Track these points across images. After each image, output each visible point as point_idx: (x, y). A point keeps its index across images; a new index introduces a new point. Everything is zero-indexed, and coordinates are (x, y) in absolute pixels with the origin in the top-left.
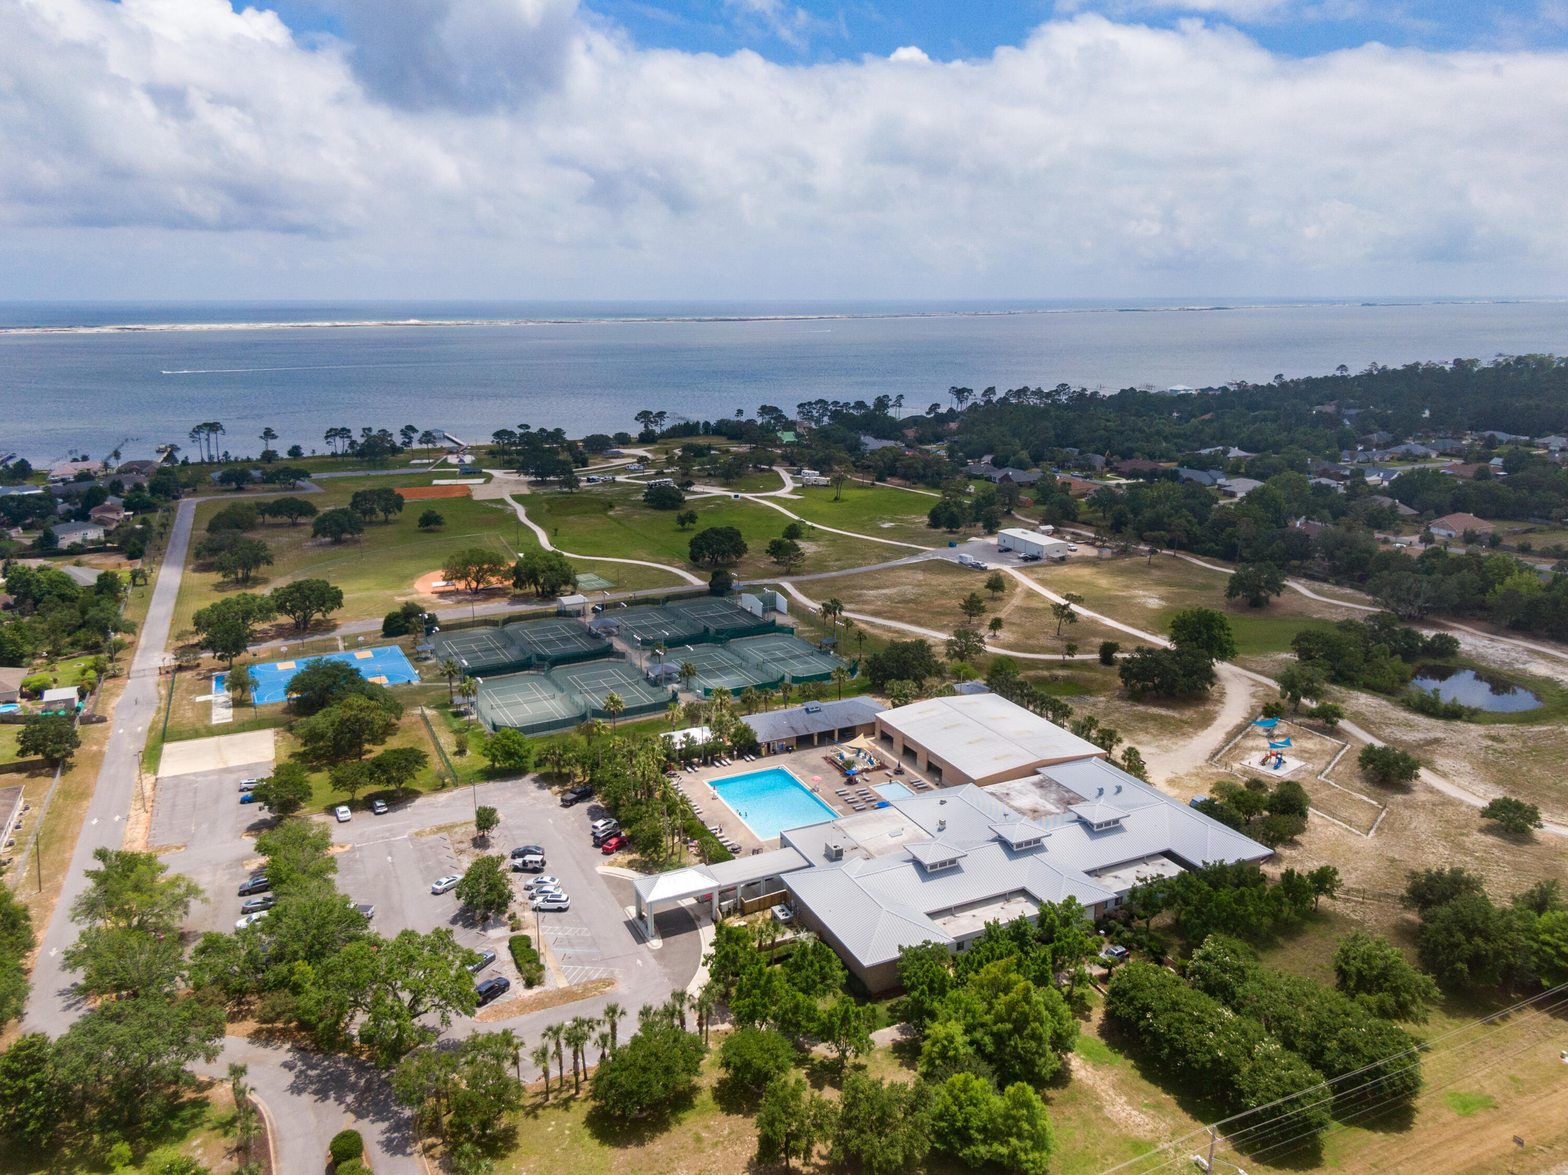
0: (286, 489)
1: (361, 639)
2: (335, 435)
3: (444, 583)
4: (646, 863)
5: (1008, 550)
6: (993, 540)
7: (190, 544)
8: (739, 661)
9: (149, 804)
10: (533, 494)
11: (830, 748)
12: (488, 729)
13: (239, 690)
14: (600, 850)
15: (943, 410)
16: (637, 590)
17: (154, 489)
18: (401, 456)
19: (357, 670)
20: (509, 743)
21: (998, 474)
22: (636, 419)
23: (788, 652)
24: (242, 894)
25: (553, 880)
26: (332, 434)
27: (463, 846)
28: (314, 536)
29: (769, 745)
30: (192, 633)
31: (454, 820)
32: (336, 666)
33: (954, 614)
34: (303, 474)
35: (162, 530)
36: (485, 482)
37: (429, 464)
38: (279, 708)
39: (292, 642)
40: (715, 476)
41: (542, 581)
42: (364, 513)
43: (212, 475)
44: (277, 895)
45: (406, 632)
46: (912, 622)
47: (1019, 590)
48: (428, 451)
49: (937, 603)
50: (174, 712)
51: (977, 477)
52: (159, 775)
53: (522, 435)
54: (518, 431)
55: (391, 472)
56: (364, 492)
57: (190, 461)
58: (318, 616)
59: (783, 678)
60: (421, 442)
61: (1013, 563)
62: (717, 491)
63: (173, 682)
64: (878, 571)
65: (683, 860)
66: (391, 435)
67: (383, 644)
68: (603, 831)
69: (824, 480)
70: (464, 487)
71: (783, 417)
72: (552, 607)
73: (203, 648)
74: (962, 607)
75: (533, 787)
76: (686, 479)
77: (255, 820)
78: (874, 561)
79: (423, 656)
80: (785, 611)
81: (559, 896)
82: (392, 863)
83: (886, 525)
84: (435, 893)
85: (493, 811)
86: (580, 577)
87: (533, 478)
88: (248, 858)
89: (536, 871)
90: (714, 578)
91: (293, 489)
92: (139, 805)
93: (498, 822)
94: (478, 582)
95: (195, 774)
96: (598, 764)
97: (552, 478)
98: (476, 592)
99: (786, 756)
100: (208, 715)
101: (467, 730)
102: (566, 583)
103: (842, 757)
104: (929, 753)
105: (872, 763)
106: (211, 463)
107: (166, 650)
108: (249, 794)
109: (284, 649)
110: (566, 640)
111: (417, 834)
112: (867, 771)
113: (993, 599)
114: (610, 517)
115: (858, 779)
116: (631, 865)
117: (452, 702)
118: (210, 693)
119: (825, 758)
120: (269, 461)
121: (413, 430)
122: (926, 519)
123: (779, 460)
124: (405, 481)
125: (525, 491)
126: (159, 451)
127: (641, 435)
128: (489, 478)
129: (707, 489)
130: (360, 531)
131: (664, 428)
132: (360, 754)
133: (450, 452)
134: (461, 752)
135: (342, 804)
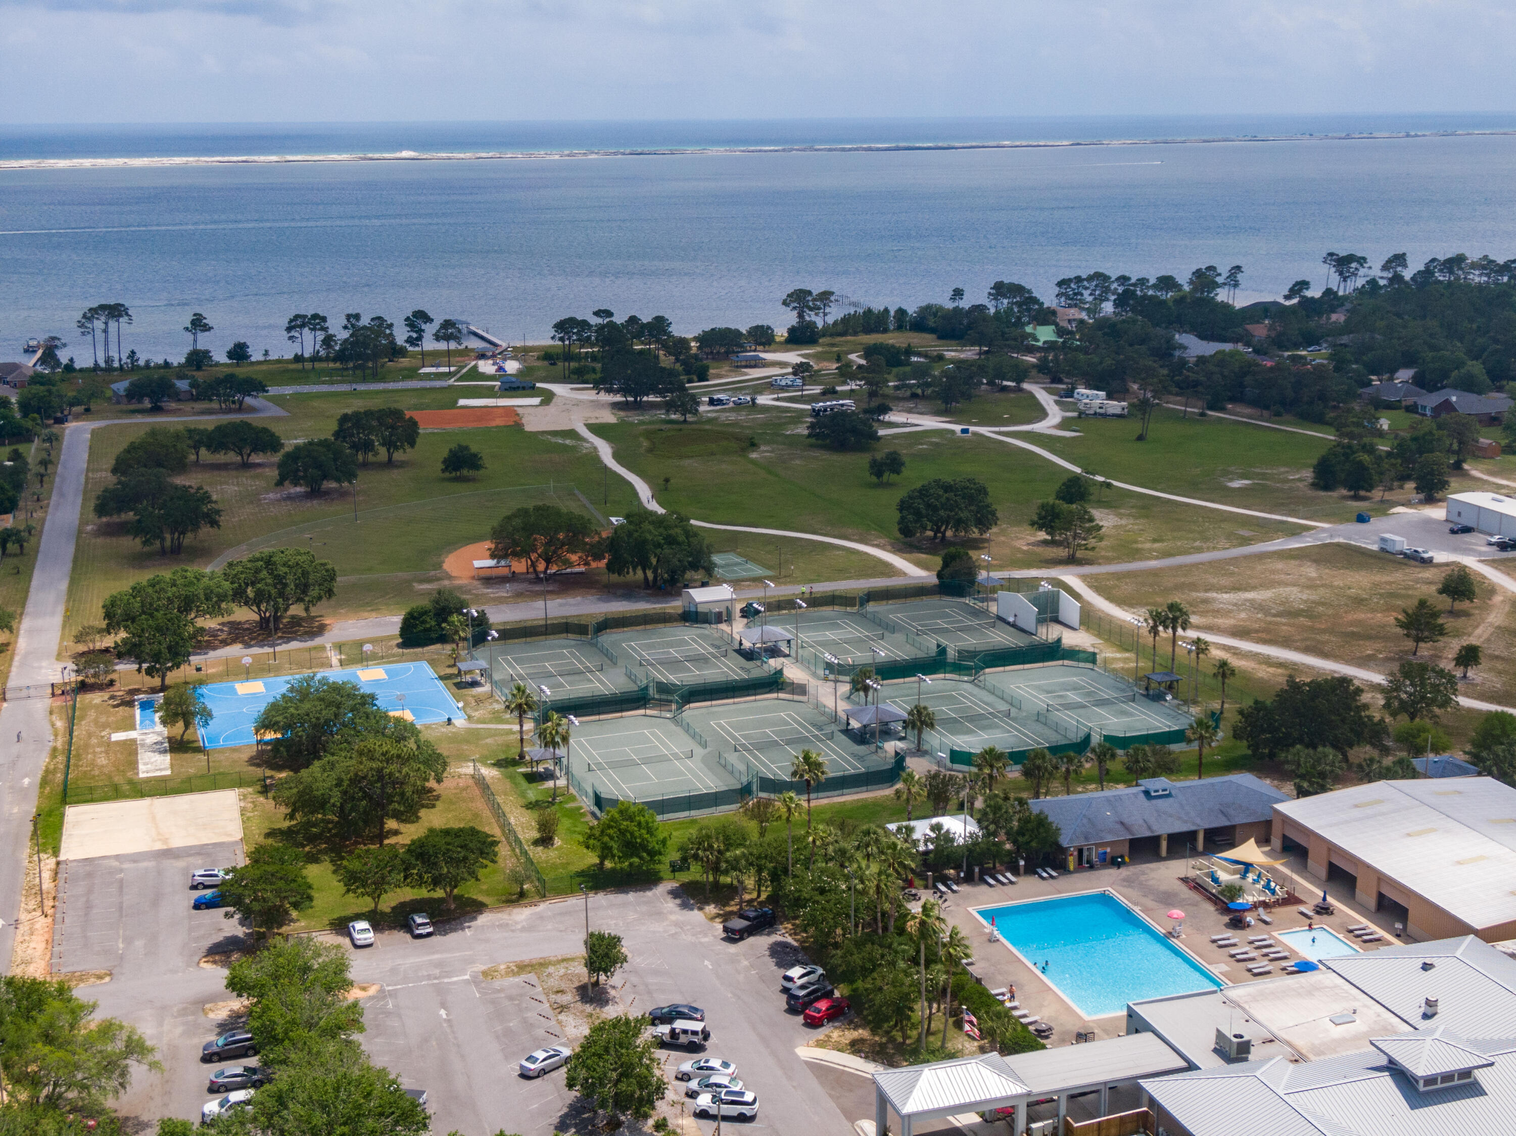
0: (229, 411)
1: (368, 647)
2: (303, 326)
3: (491, 563)
4: (882, 1046)
5: (1467, 530)
6: (1437, 513)
7: (85, 492)
8: (1003, 707)
9: (49, 903)
10: (622, 423)
11: (1192, 862)
12: (587, 804)
13: (180, 725)
14: (800, 1019)
15: (1314, 293)
16: (812, 581)
17: (25, 407)
18: (404, 362)
19: (373, 697)
20: (633, 827)
21: (1431, 400)
22: (785, 303)
23: (1090, 694)
24: (207, 1059)
25: (726, 1065)
26: (297, 323)
27: (567, 998)
28: (280, 483)
29: (1080, 851)
30: (100, 631)
31: (545, 954)
32: (336, 688)
33: (1386, 638)
34: (255, 386)
35: (42, 470)
36: (542, 403)
37: (450, 375)
38: (245, 756)
39: (256, 650)
40: (923, 397)
41: (654, 561)
42: (355, 447)
43: (114, 386)
44: (266, 1064)
45: (443, 639)
46: (1307, 650)
47: (1497, 599)
48: (449, 353)
49: (1351, 617)
50: (78, 756)
51: (1390, 406)
52: (62, 857)
53: (601, 328)
54: (595, 321)
55: (391, 386)
56: (356, 414)
57: (77, 366)
58: (297, 610)
59: (1088, 737)
60: (438, 337)
61: (1480, 554)
62: (930, 423)
63: (74, 708)
64: (1234, 561)
65: (949, 1045)
66: (390, 326)
67: (401, 659)
68: (803, 987)
69: (1115, 406)
70: (510, 411)
71: (1035, 301)
72: (675, 606)
73: (120, 656)
74: (1401, 624)
75: (671, 905)
76: (875, 403)
77: (218, 938)
78: (1223, 543)
79: (468, 678)
80: (1075, 622)
81: (742, 1094)
82: (448, 1021)
83: (1236, 484)
84: (525, 1076)
85: (615, 941)
86: (716, 559)
87: (619, 398)
88: (213, 999)
89: (694, 1048)
90: (946, 565)
91: (240, 410)
92: (32, 904)
93: (625, 960)
94: (548, 561)
95: (117, 857)
96: (786, 871)
97: (652, 398)
98: (549, 578)
99: (1112, 873)
100: (133, 764)
101: (552, 803)
102: (695, 566)
103: (1215, 880)
104: (1381, 878)
105: (1273, 892)
106: (109, 369)
107: (59, 657)
108: (208, 893)
109: (247, 660)
110: (700, 660)
111: (485, 974)
112: (1265, 905)
113: (1453, 613)
114: (753, 462)
115: (1250, 918)
116: (855, 1047)
117: (522, 756)
118: (133, 727)
119: (1185, 880)
120: (199, 368)
121: (428, 319)
122: (1308, 474)
123: (1034, 372)
124: (414, 401)
125: (609, 417)
126: (29, 350)
127: (792, 331)
128: (548, 398)
129: (914, 419)
130: (351, 476)
131: (830, 320)
132: (381, 836)
133: (482, 356)
134: (545, 840)
135: (358, 917)
